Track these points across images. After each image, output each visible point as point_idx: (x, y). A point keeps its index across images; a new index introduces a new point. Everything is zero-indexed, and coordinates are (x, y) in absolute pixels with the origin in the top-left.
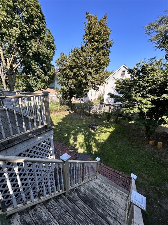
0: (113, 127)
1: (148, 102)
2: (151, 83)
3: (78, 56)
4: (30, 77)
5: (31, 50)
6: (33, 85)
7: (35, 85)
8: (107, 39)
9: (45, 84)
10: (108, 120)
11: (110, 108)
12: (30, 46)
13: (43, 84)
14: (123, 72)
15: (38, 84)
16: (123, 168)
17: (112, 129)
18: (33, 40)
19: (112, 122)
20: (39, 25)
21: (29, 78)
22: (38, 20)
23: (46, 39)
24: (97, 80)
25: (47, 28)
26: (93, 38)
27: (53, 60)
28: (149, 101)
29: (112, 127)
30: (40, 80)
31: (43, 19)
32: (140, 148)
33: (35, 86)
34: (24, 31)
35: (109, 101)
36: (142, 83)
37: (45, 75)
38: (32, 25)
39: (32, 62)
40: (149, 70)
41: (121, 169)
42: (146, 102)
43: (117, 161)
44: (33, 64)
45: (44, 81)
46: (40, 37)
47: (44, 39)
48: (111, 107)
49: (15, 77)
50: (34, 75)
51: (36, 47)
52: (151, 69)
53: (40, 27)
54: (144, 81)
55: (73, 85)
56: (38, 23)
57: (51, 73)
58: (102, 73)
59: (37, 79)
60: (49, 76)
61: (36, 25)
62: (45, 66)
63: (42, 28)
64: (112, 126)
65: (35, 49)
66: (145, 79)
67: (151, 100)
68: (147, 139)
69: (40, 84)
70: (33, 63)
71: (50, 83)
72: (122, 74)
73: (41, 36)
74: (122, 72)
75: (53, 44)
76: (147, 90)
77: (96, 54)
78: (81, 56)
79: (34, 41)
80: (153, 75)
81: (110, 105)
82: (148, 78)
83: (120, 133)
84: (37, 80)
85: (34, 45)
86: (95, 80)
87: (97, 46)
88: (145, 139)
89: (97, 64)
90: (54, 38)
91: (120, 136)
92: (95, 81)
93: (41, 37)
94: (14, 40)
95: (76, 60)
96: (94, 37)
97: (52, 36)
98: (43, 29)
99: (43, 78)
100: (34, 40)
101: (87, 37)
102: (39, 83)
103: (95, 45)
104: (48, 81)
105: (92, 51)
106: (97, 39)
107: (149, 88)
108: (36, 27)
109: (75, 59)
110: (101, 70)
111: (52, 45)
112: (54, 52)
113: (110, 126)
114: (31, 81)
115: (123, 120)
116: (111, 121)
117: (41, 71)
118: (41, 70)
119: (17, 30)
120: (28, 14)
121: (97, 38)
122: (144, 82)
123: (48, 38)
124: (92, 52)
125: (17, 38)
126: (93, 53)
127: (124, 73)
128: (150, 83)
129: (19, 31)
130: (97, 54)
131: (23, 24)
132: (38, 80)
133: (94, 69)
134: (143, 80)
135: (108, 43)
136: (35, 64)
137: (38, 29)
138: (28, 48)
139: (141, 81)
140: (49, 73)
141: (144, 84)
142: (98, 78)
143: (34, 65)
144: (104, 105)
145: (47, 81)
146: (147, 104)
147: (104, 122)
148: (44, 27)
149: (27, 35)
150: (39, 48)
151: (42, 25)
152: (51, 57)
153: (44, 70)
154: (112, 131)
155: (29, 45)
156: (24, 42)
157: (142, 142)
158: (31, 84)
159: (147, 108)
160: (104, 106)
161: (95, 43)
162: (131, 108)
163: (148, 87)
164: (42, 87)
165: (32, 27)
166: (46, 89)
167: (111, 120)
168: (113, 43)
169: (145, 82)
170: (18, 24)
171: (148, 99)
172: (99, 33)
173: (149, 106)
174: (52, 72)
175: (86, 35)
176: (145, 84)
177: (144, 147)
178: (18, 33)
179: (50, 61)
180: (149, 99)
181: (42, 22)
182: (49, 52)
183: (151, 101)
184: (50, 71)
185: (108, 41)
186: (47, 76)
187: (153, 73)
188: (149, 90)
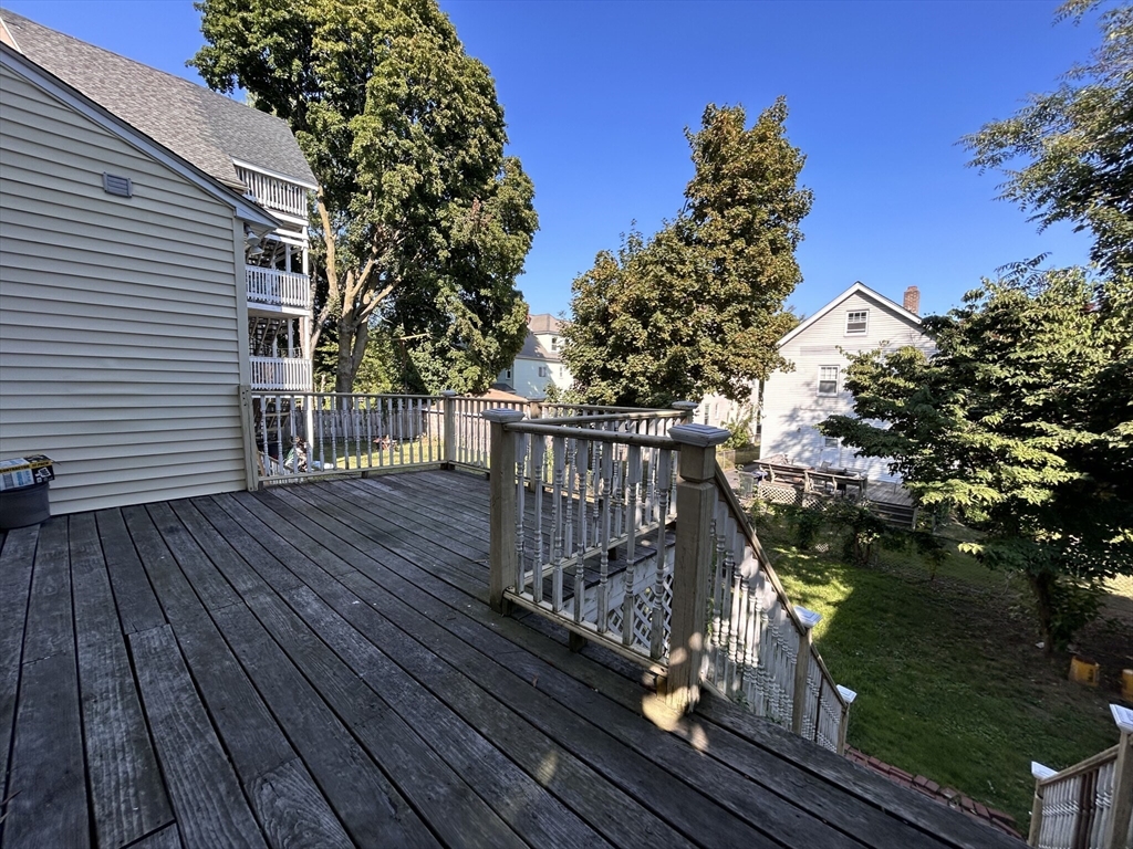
0: (841, 583)
1: (1046, 454)
2: (1048, 372)
3: (672, 262)
4: (419, 342)
5: (447, 237)
6: (426, 376)
7: (436, 373)
8: (785, 189)
9: (482, 371)
10: (803, 548)
11: (799, 487)
12: (444, 223)
13: (473, 371)
14: (857, 315)
15: (453, 373)
16: (955, 775)
17: (836, 587)
18: (456, 202)
19: (829, 558)
20: (483, 147)
21: (414, 344)
22: (481, 130)
23: (504, 194)
24: (745, 357)
25: (509, 153)
26: (732, 192)
27: (522, 272)
28: (1050, 450)
29: (835, 582)
30: (462, 353)
31: (499, 124)
32: (1019, 692)
33: (435, 378)
34: (430, 174)
35: (791, 454)
36: (998, 371)
37: (485, 335)
38: (460, 152)
39: (440, 282)
40: (1032, 321)
41: (947, 776)
42: (1037, 456)
43: (910, 738)
44: (446, 290)
45: (475, 358)
46: (482, 189)
47: (496, 195)
48: (807, 484)
49: (363, 341)
50: (439, 333)
51: (468, 227)
52: (1041, 316)
53: (486, 154)
54: (1010, 363)
55: (641, 379)
56: (480, 141)
57: (508, 324)
58: (767, 324)
59: (449, 349)
60: (500, 336)
61: (472, 151)
62: (489, 295)
63: (492, 157)
64: (836, 575)
65: (460, 234)
66: (1013, 356)
67: (1060, 447)
68: (1049, 652)
69: (460, 371)
70: (446, 288)
71: (499, 369)
72: (851, 326)
73: (486, 184)
74: (851, 315)
75: (527, 211)
76: (1029, 401)
77: (742, 250)
78: (683, 262)
79: (460, 206)
80: (1051, 340)
81: (800, 470)
82: (1029, 353)
83: (885, 611)
84: (449, 355)
85: (461, 221)
86: (738, 355)
87: (747, 219)
88: (1040, 654)
89: (745, 289)
90: (533, 189)
91: (889, 626)
92: (740, 360)
93: (486, 187)
94: (395, 208)
95: (668, 278)
96: (736, 187)
97: (525, 181)
98: (495, 161)
99: (478, 344)
100: (460, 201)
101: (707, 187)
102: (458, 365)
103: (738, 216)
104: (495, 356)
105: (727, 237)
106: (746, 192)
107: (1042, 394)
108: (471, 157)
109: (662, 276)
110: (764, 312)
111: (526, 213)
112: (531, 238)
113: (821, 574)
114: (421, 357)
115: (886, 548)
116: (817, 552)
117: (470, 319)
118: (469, 314)
119: (410, 174)
120: (453, 117)
121: (750, 189)
122: (1012, 369)
123: (512, 193)
124: (727, 243)
125: (402, 201)
126: (728, 247)
127: (860, 321)
128: (1042, 370)
129: (417, 175)
130: (751, 250)
131: (429, 150)
132: (453, 353)
133: (733, 308)
134: (1000, 357)
135: (792, 204)
136: (453, 290)
137: (478, 162)
138: (434, 232)
139: (994, 362)
140: (501, 323)
141: (1013, 377)
142: (754, 347)
143: (448, 293)
144: (764, 473)
145: (492, 358)
146: (1044, 464)
147: (785, 556)
148: (499, 152)
149: (438, 187)
150: (476, 230)
151: (494, 146)
152: (518, 260)
153: (481, 312)
154: (840, 597)
155: (439, 221)
156: (422, 211)
157: (1027, 665)
158: (421, 371)
159: (1043, 485)
160: (768, 478)
161: (741, 209)
162: (950, 481)
163: (1032, 388)
164: (470, 383)
165: (459, 159)
166: (486, 391)
167: (818, 547)
168: (811, 203)
169: (1018, 368)
170: (415, 152)
171: (1043, 440)
172: (755, 172)
173: (1055, 476)
174: (516, 321)
175: (703, 180)
176: (1016, 375)
177: (1040, 691)
178: (412, 182)
179: (511, 275)
180: (1049, 440)
181: (494, 136)
182: (511, 241)
183: (1060, 453)
184: (506, 317)
185: (790, 196)
186: (492, 335)
187: (1051, 331)
188: (1040, 403)
